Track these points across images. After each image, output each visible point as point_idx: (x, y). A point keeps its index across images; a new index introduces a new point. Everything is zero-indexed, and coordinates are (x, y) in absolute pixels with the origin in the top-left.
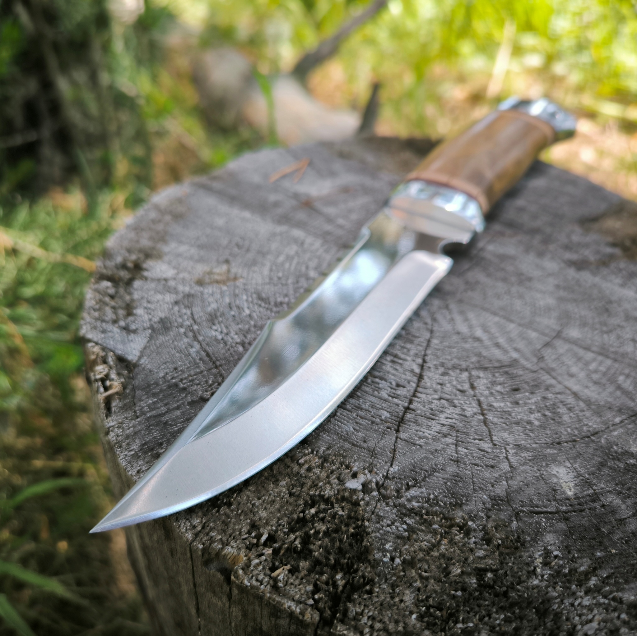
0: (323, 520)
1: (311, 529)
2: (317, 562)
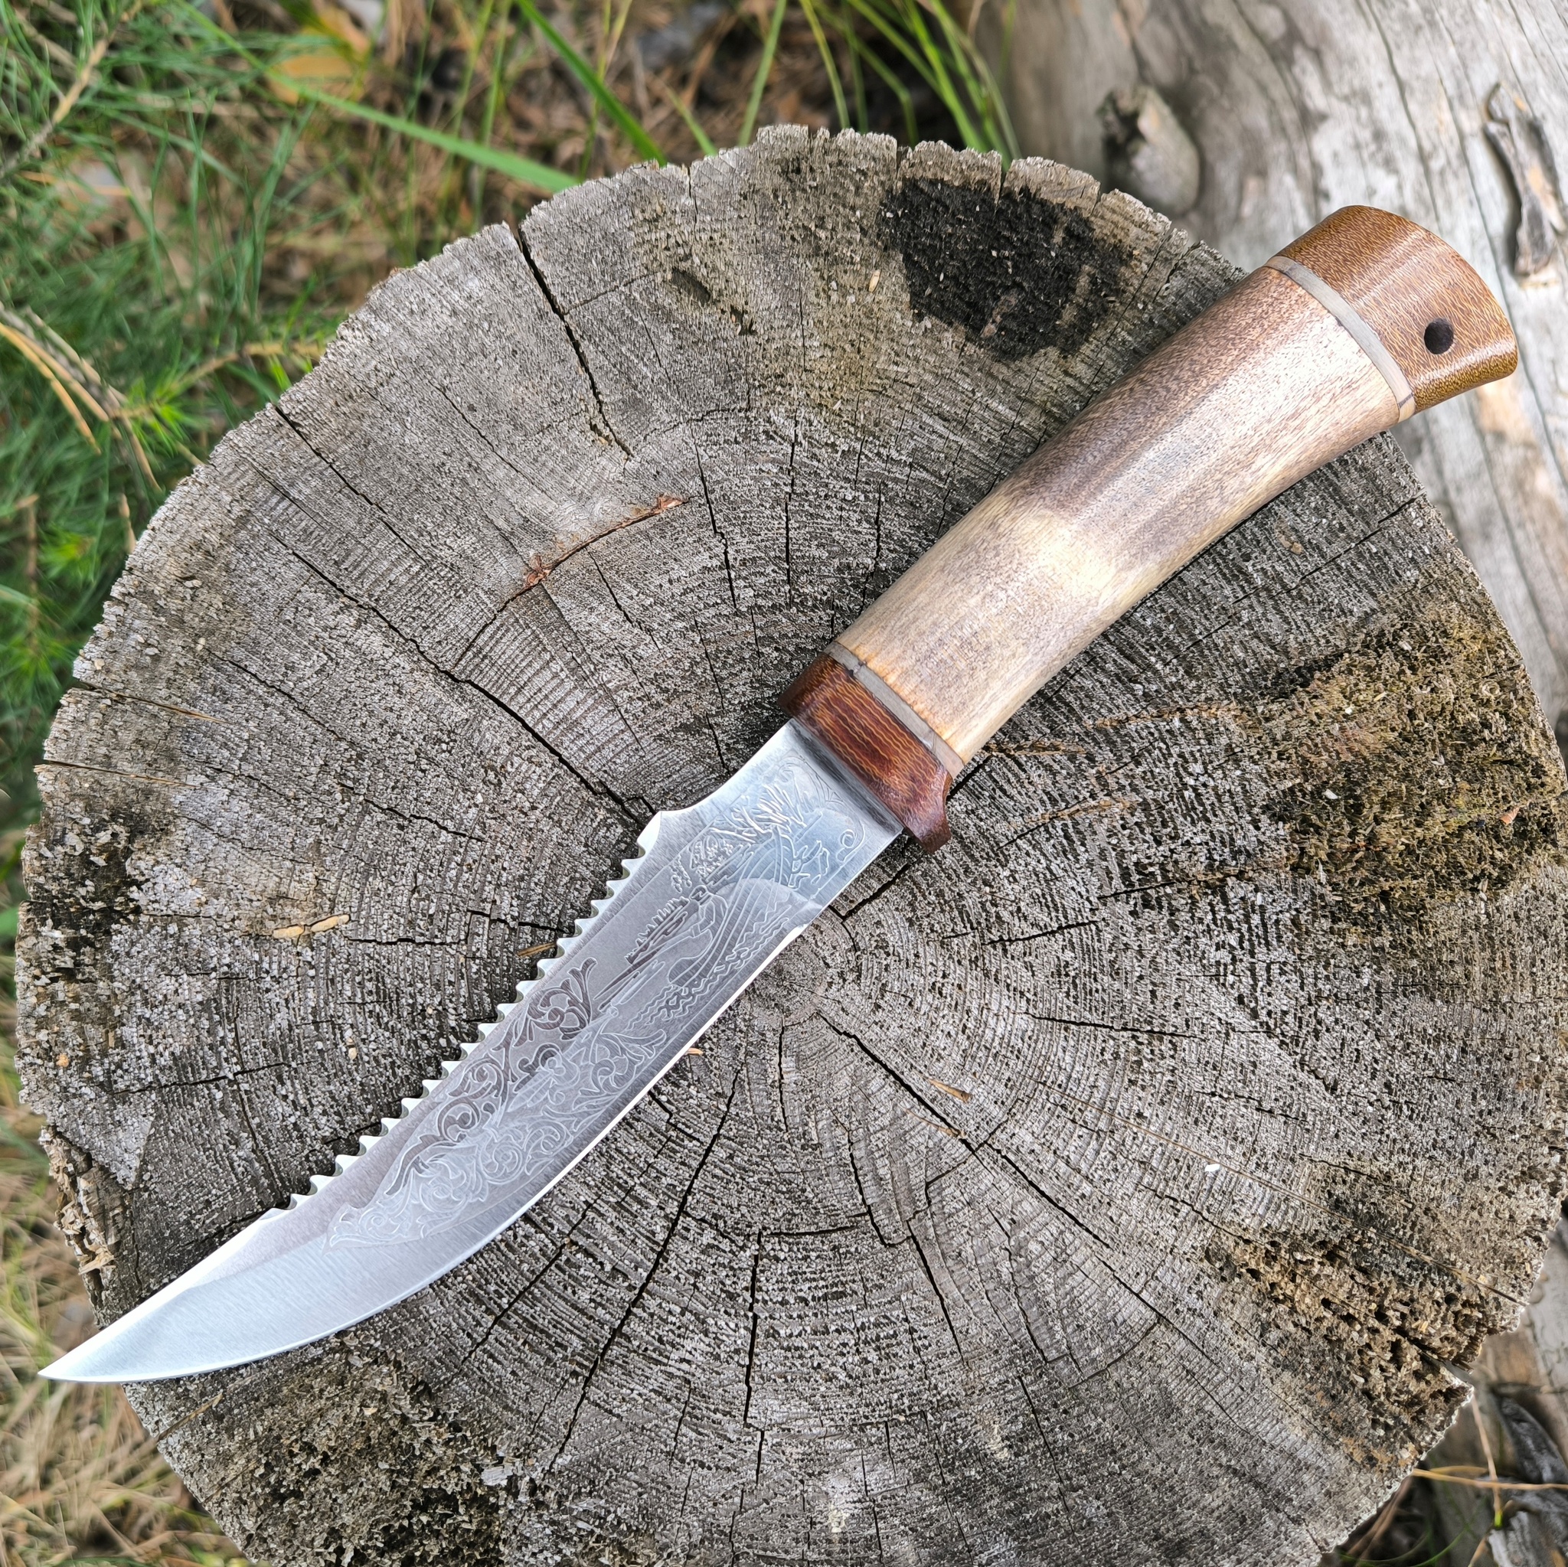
0: (437, 1535)
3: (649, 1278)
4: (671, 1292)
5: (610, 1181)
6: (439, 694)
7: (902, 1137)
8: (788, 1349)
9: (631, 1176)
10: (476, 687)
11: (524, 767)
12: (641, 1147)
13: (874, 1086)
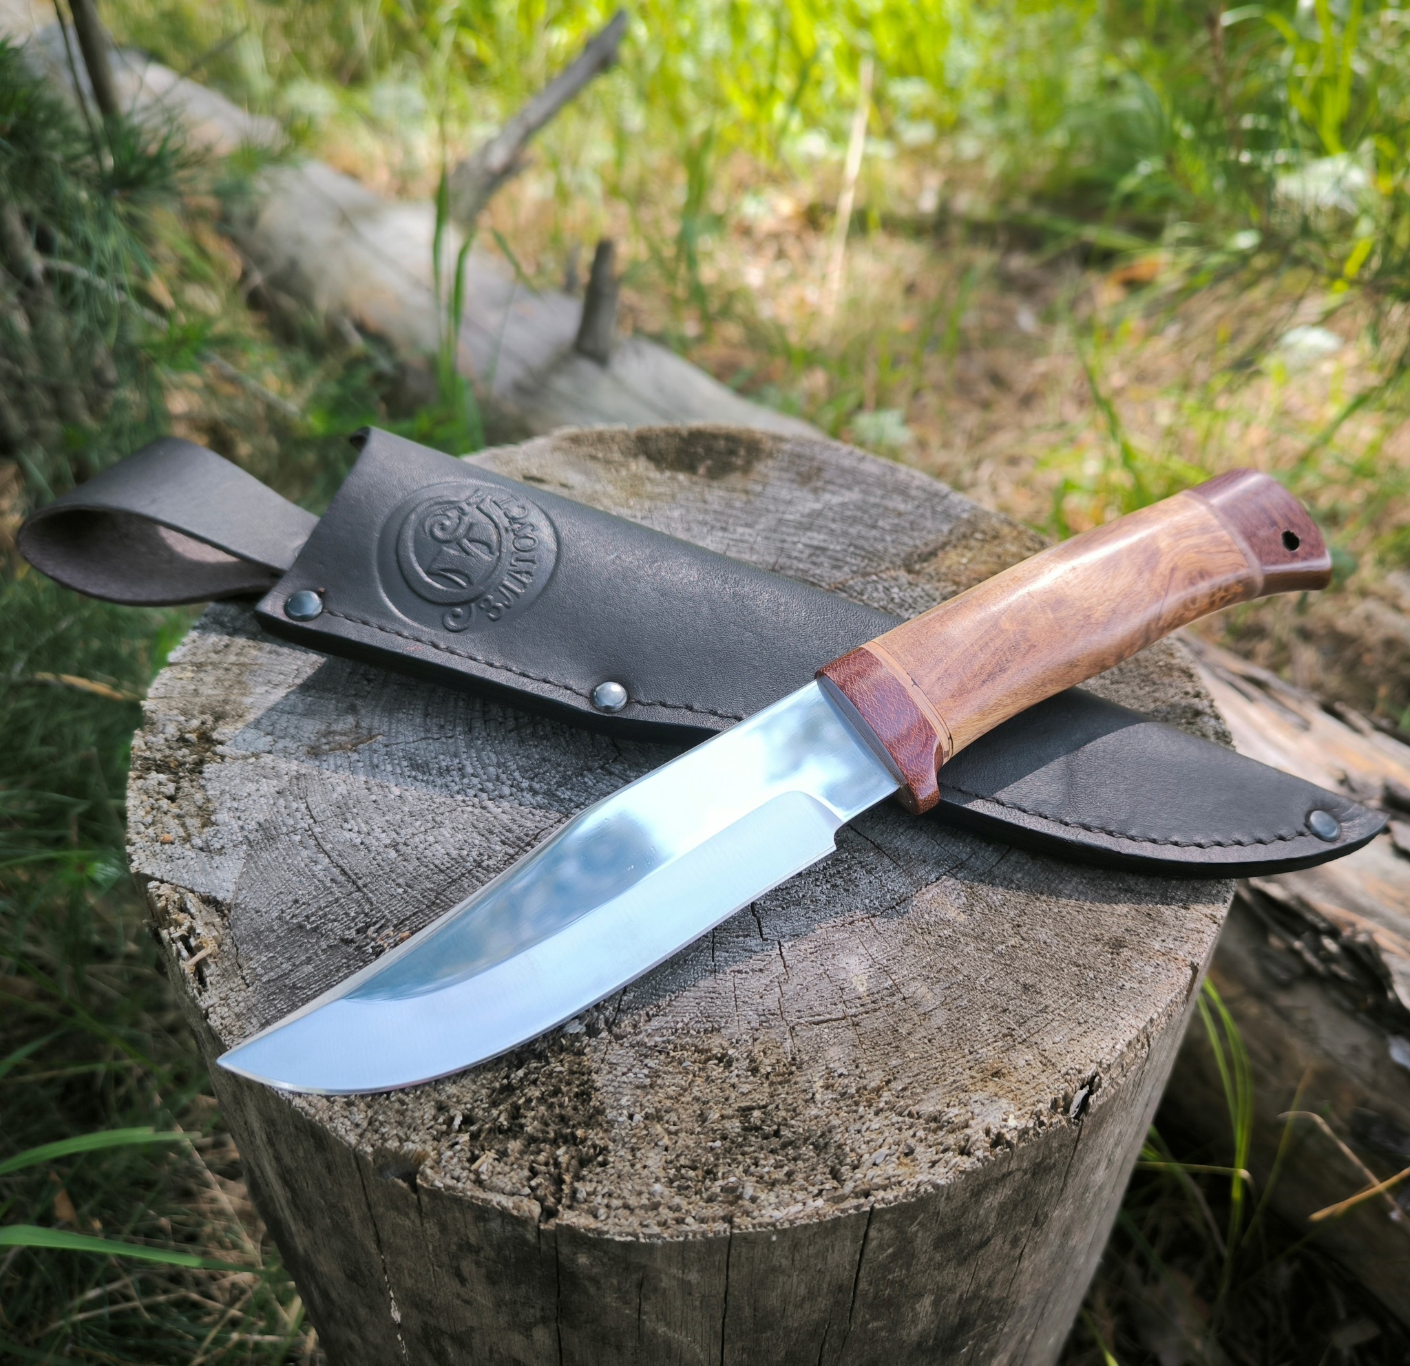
0: (534, 1082)
1: (520, 1098)
2: (532, 1140)
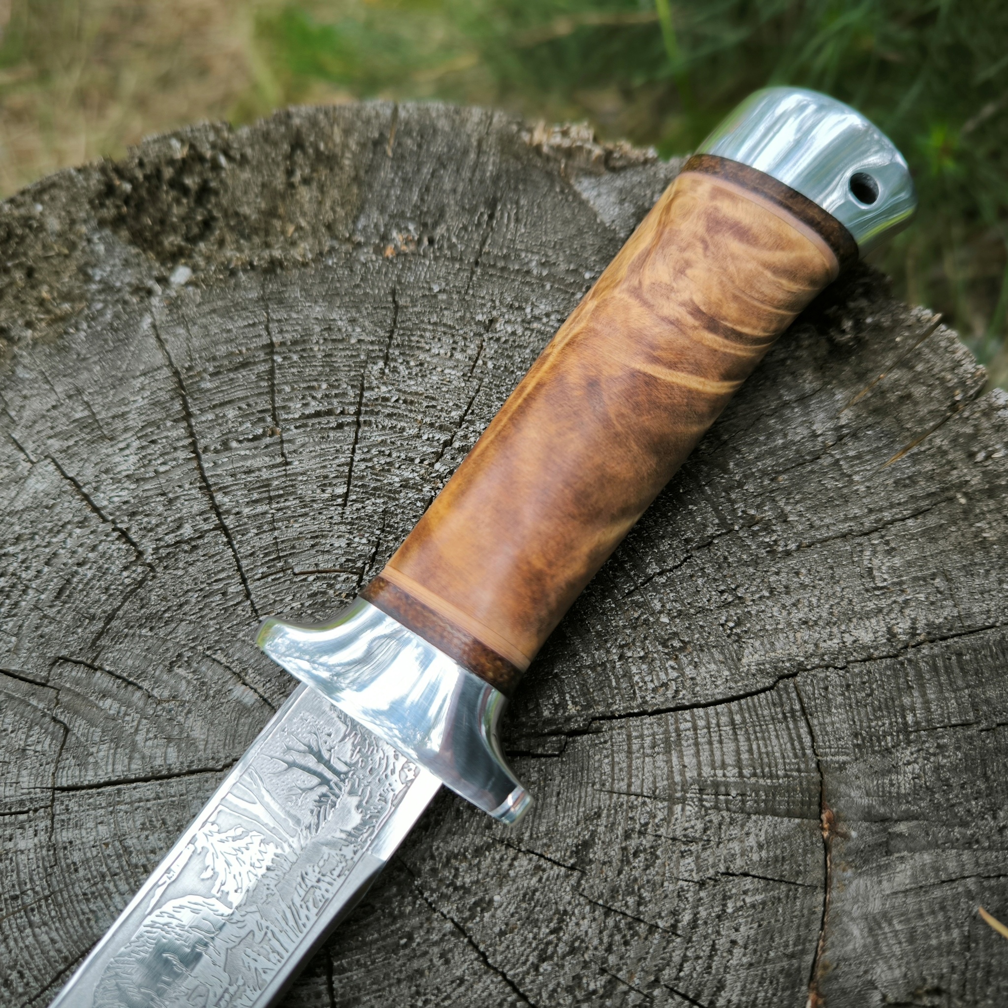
3: (200, 468)
4: (176, 475)
5: (289, 491)
6: (779, 653)
7: (116, 741)
8: (63, 526)
9: (278, 510)
10: (764, 690)
11: (663, 676)
12: (291, 533)
13: (172, 752)
